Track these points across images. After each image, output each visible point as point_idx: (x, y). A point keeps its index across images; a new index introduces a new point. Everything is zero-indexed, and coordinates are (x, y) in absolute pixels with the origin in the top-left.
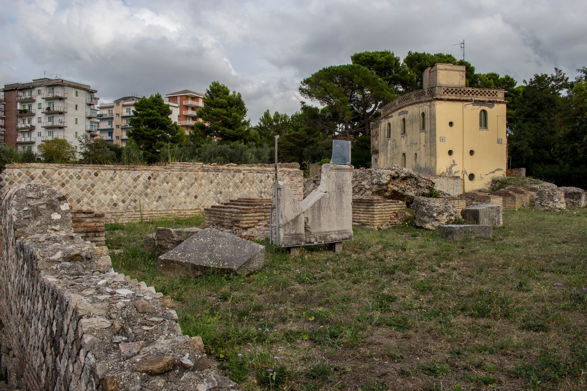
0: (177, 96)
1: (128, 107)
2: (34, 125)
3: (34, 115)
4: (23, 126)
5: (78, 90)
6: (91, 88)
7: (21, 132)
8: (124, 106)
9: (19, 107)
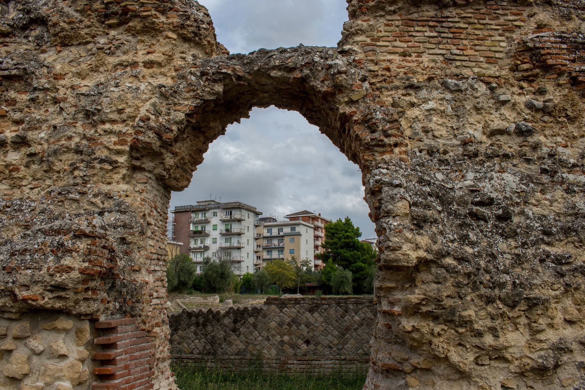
0: (298, 217)
1: (270, 228)
2: (208, 245)
3: (207, 235)
4: (195, 246)
5: (249, 213)
6: (257, 211)
7: (193, 252)
8: (265, 226)
9: (192, 227)
